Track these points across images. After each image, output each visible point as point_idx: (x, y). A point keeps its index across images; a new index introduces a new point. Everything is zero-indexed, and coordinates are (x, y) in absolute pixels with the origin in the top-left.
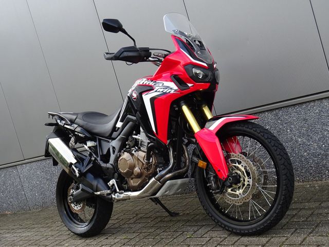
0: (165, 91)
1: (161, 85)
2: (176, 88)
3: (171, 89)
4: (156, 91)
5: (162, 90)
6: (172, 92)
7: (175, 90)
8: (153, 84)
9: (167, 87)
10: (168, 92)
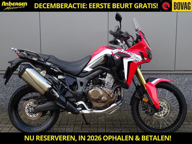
0: (136, 60)
1: (134, 55)
2: (141, 59)
3: (139, 59)
4: (132, 58)
5: (135, 59)
6: (140, 61)
7: (141, 60)
8: (129, 54)
9: (137, 58)
10: (138, 60)
